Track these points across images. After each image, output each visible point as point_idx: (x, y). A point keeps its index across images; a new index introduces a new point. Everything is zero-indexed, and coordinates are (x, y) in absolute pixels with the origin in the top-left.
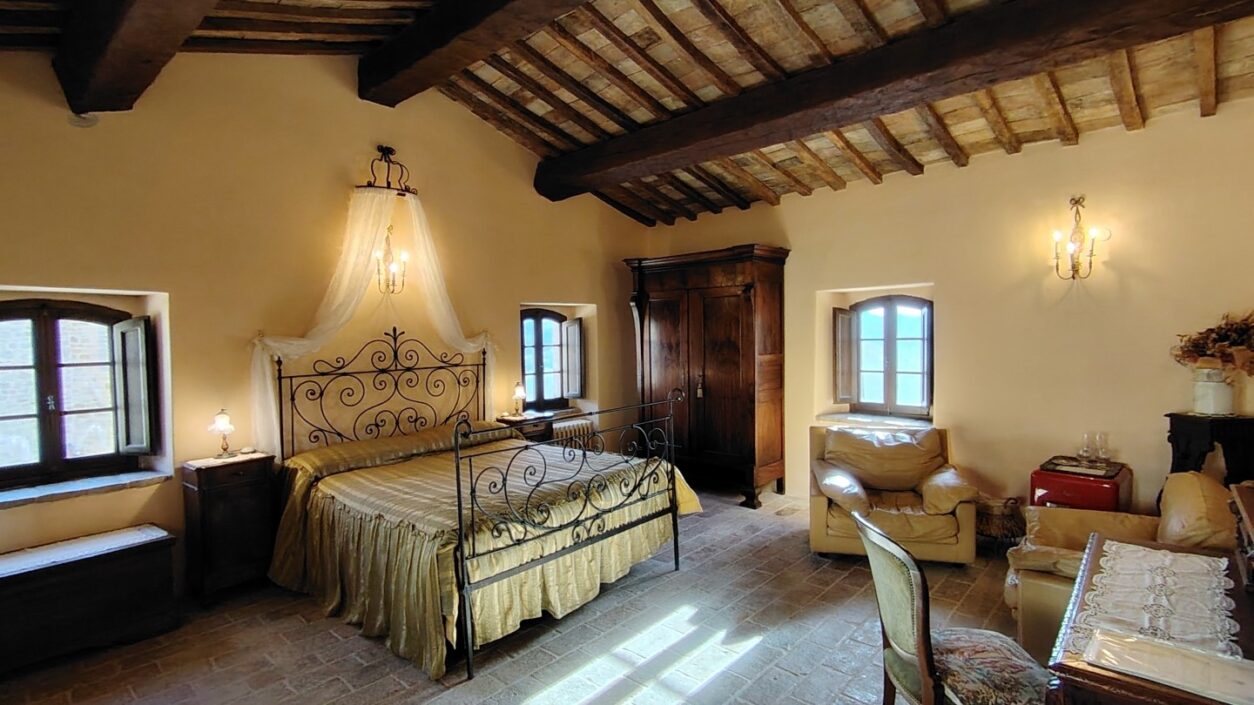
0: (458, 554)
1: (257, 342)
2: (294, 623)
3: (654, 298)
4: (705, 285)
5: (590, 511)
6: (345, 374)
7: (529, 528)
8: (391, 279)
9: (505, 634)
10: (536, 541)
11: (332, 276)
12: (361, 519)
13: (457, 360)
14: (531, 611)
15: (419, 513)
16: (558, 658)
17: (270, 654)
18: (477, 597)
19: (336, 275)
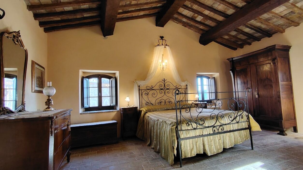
0: (177, 129)
1: (135, 82)
2: (140, 146)
3: (238, 69)
4: (256, 62)
5: (218, 124)
6: (153, 90)
7: (198, 125)
8: (163, 67)
9: (192, 156)
10: (201, 129)
11: (150, 67)
12: (154, 121)
13: (180, 87)
14: (199, 151)
15: (167, 119)
16: (209, 167)
17: (134, 152)
18: (183, 142)
19: (151, 67)
